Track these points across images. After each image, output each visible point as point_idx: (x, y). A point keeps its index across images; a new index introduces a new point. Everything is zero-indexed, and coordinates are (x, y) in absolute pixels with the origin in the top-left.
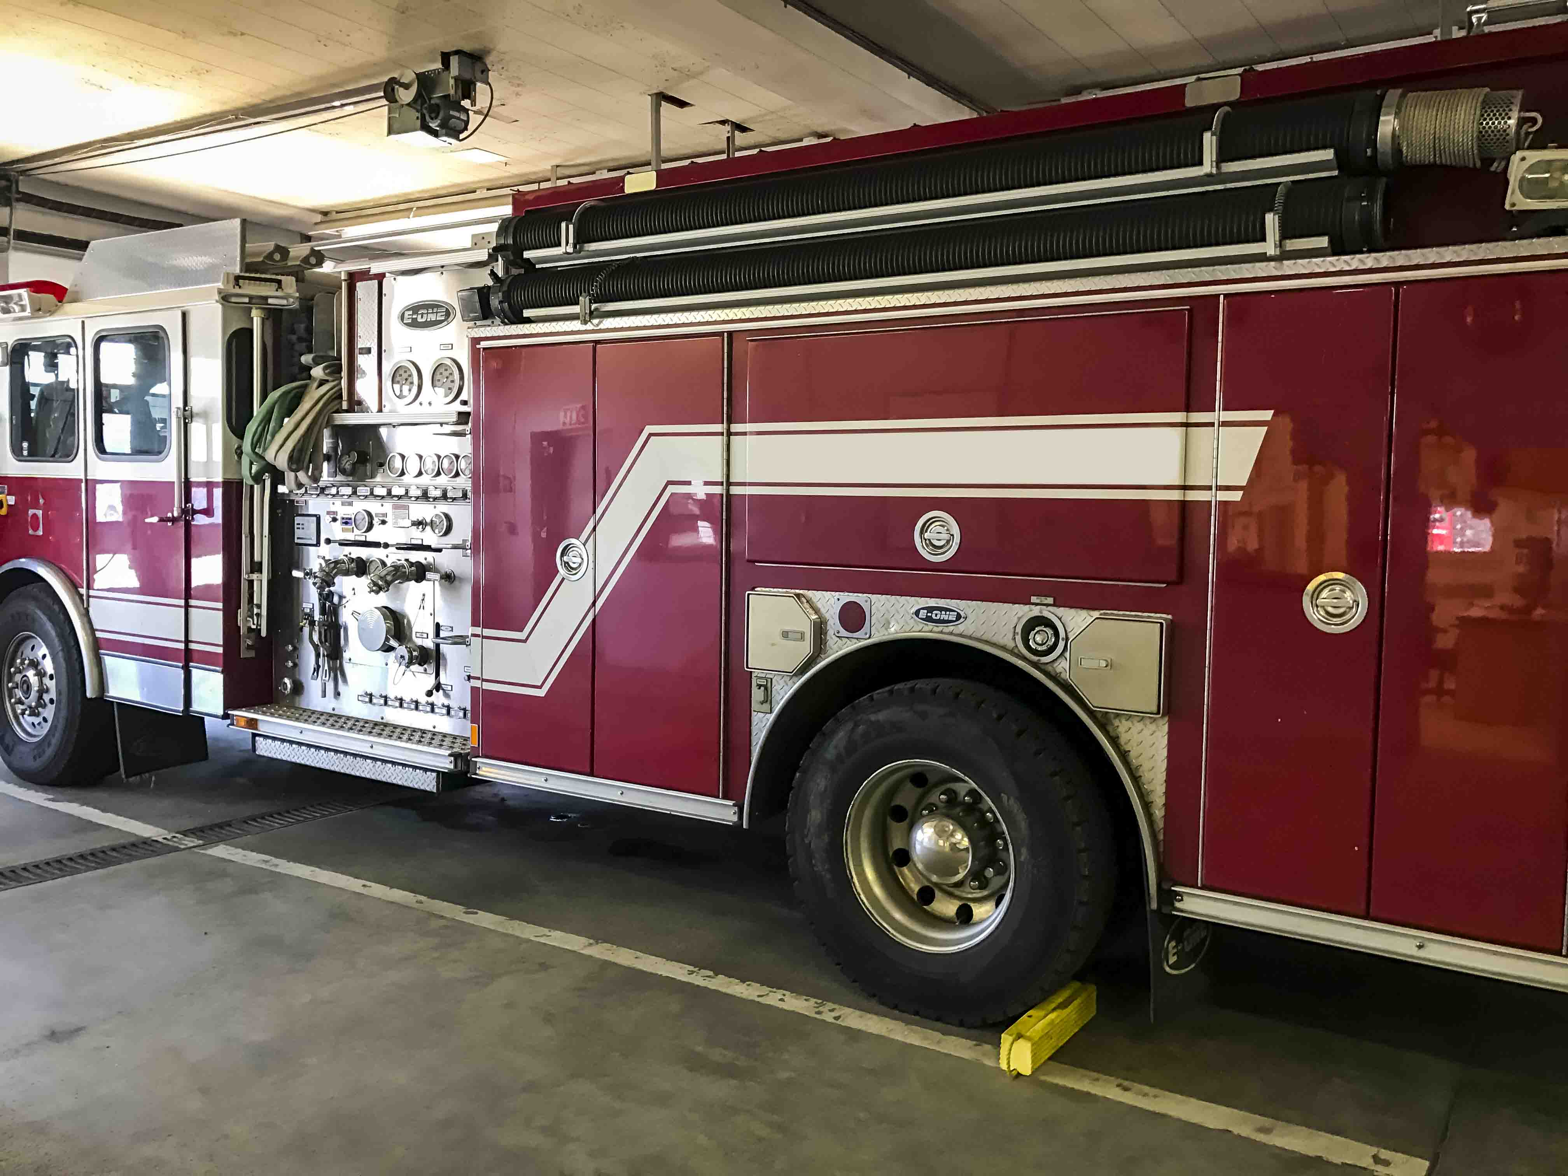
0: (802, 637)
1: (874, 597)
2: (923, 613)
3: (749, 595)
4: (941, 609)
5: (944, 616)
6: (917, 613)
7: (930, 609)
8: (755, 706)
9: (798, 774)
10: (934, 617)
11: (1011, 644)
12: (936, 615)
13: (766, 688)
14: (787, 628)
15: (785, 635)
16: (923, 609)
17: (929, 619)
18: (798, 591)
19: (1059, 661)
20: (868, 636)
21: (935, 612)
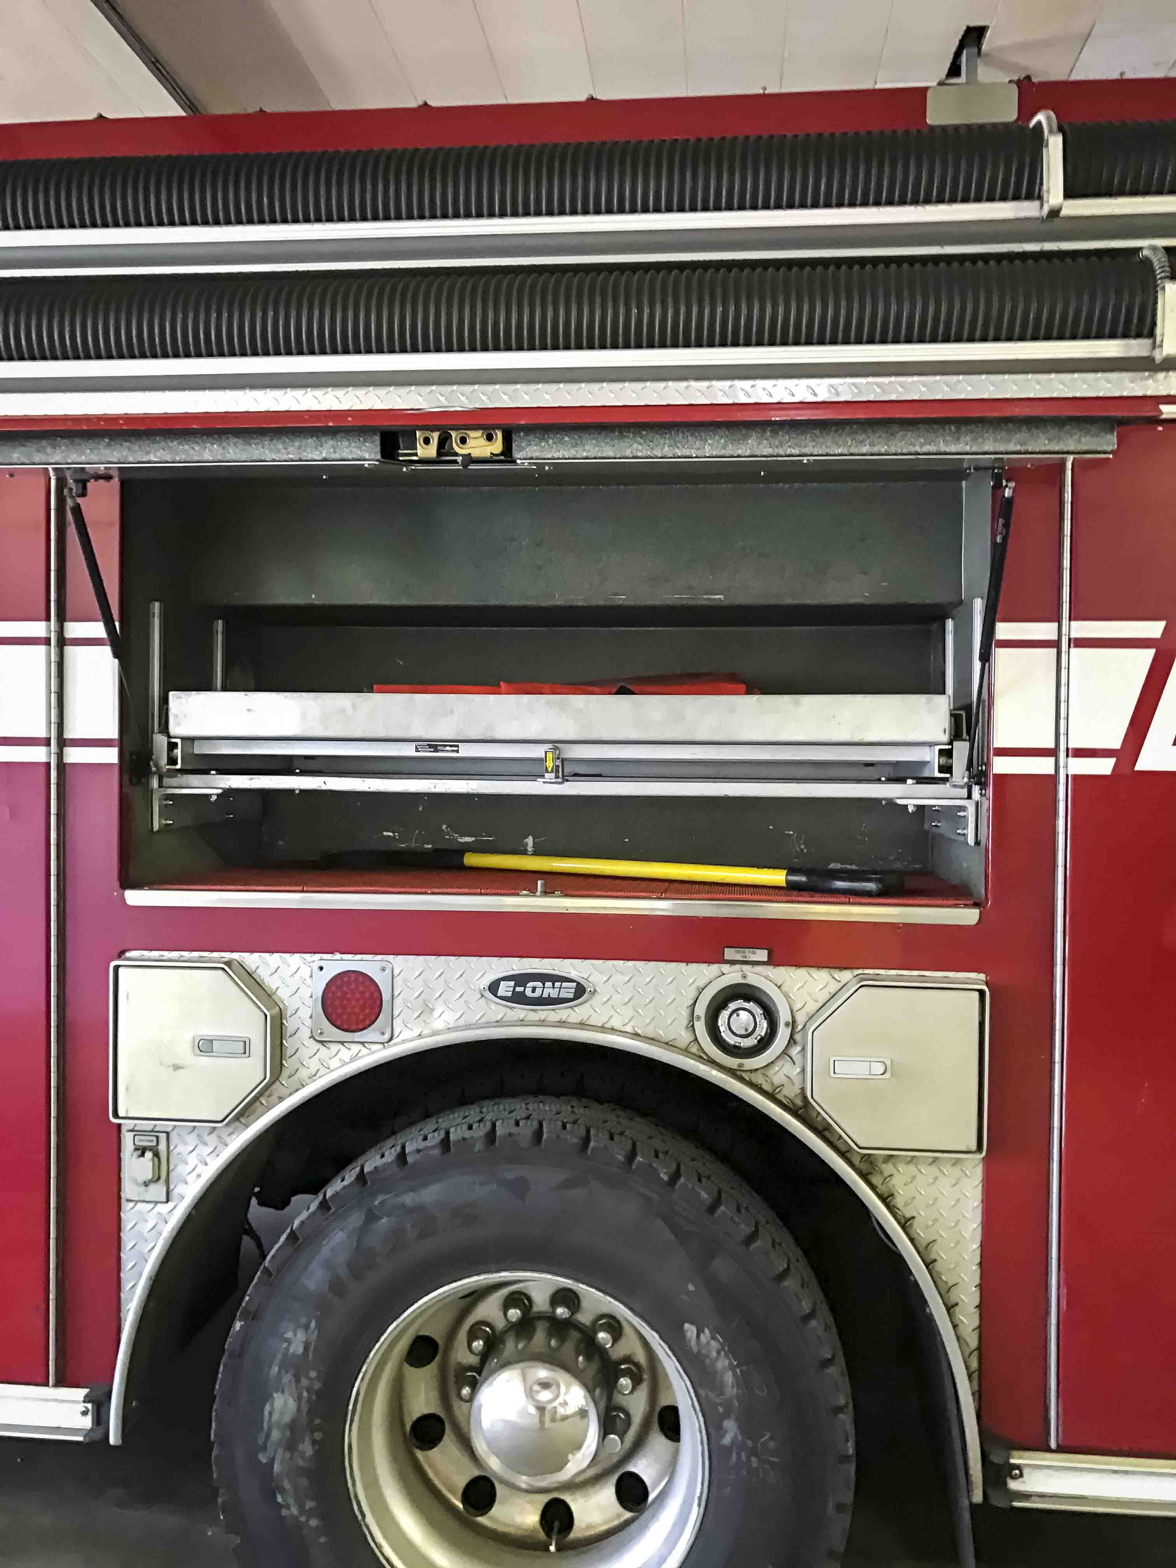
0: (246, 1050)
1: (399, 962)
2: (505, 989)
3: (117, 968)
4: (543, 978)
5: (550, 991)
6: (493, 987)
7: (521, 979)
8: (129, 1190)
9: (238, 1325)
10: (528, 992)
11: (685, 1037)
12: (534, 991)
13: (156, 1155)
14: (208, 1031)
15: (205, 1046)
16: (505, 979)
17: (518, 998)
18: (227, 956)
19: (780, 1063)
20: (387, 1036)
21: (531, 984)
